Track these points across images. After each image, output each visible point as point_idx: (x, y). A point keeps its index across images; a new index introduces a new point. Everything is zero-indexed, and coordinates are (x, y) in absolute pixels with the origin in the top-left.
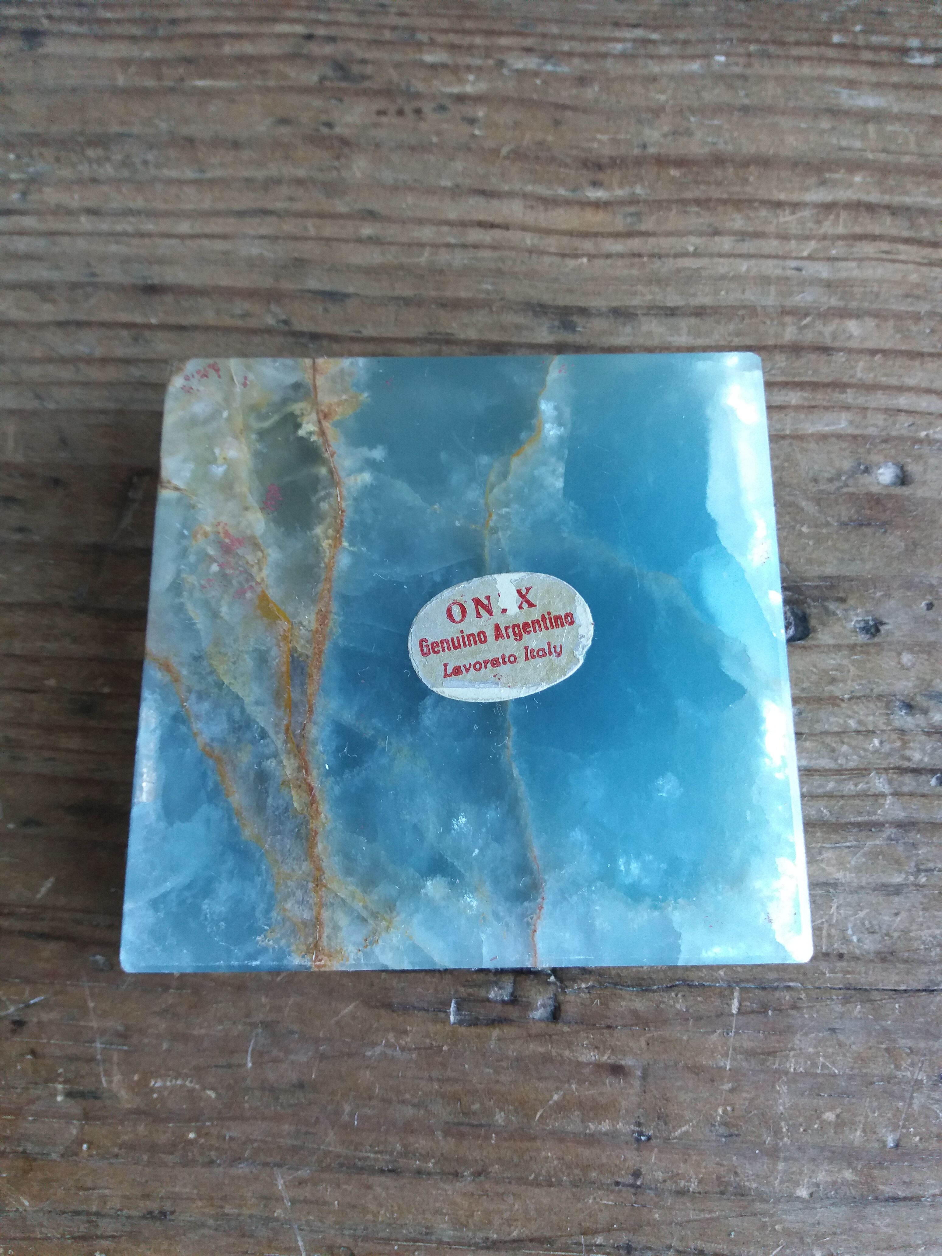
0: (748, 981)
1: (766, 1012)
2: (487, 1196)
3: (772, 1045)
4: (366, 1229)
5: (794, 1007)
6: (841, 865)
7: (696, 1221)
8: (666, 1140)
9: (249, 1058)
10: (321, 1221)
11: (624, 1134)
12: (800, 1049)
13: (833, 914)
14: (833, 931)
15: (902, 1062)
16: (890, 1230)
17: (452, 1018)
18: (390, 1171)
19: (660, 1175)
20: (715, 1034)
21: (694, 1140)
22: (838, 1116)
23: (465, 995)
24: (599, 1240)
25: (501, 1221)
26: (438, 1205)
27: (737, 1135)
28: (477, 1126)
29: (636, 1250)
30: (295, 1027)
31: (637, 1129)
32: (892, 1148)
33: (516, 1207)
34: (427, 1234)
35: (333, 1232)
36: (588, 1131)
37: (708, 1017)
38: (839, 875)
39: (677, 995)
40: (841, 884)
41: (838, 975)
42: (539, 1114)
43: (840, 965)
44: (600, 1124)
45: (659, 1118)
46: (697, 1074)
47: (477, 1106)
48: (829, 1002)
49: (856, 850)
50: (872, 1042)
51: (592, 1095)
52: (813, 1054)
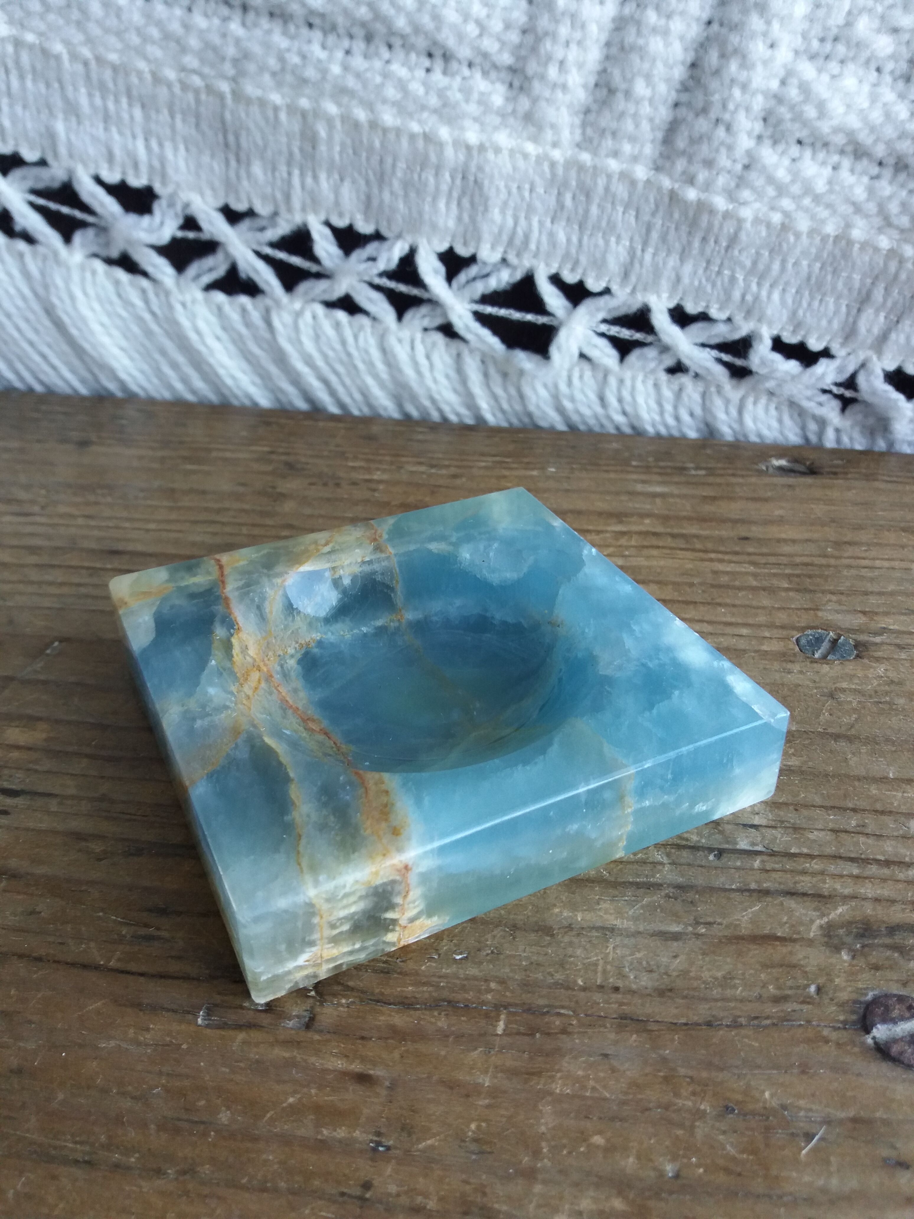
0: (516, 1005)
1: (532, 1035)
2: (188, 1196)
3: (537, 1065)
5: (564, 1032)
6: (619, 914)
8: (407, 1152)
11: (360, 1143)
12: (568, 1071)
13: (609, 953)
14: (609, 967)
15: (682, 1091)
17: (200, 1021)
18: (85, 1162)
19: (393, 1189)
20: (476, 1052)
21: (439, 1154)
22: (608, 1140)
26: (128, 1202)
27: (490, 1153)
28: (196, 1122)
30: (35, 1018)
31: (375, 1138)
32: (670, 1178)
33: (218, 1211)
36: (319, 1137)
37: (471, 1035)
38: (618, 923)
39: (440, 1014)
40: (619, 929)
41: (613, 1005)
42: (268, 1115)
43: (615, 996)
44: (335, 1131)
45: (403, 1129)
46: (451, 1088)
47: (202, 1103)
48: (602, 1029)
49: (634, 903)
50: (648, 1070)
51: (332, 1101)
52: (583, 1077)
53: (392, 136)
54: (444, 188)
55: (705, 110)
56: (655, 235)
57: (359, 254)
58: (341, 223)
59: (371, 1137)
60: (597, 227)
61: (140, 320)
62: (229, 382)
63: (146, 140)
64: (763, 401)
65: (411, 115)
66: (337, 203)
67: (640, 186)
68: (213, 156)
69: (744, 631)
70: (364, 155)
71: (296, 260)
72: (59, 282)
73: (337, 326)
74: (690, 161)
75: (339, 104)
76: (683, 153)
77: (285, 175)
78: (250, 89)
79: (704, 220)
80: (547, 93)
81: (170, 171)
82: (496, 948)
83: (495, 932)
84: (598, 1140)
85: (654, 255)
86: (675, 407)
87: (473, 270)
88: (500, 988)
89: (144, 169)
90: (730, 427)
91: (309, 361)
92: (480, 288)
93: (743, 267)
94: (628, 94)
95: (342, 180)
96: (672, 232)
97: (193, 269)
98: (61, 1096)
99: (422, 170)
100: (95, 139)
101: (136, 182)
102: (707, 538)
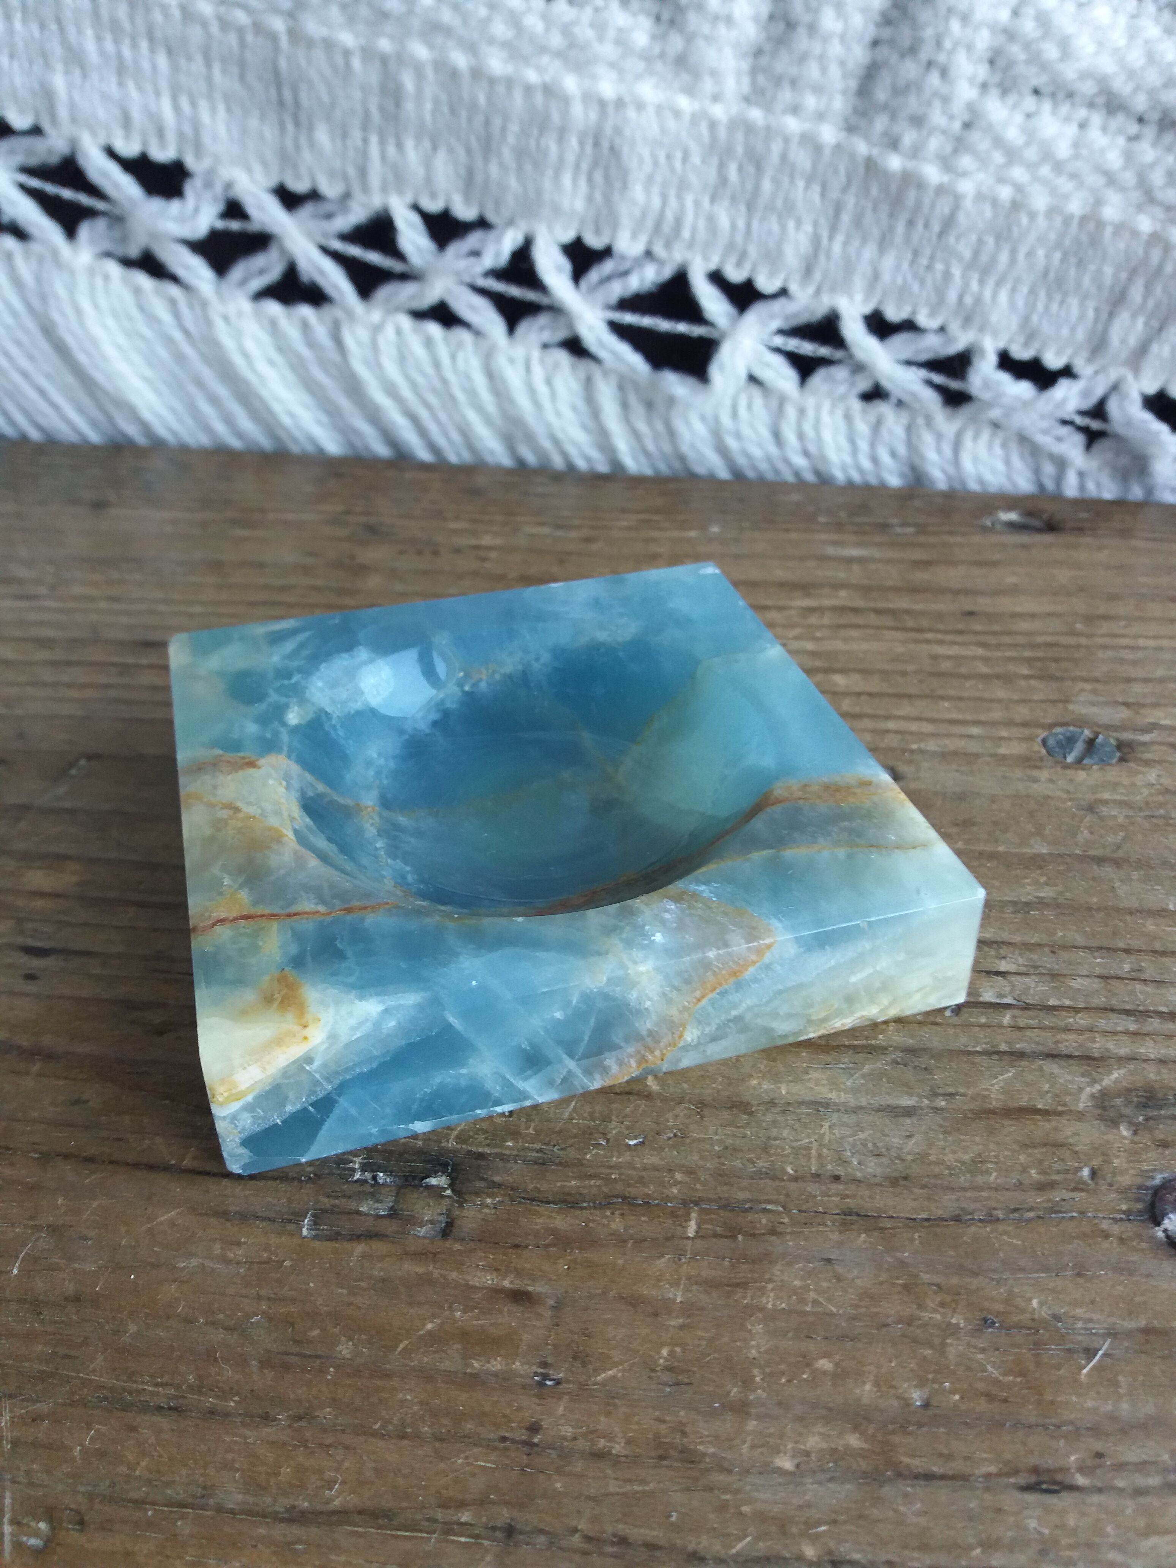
0: (710, 1200)
1: (734, 1237)
2: (306, 1447)
3: (741, 1275)
4: (113, 1485)
5: (773, 1232)
6: (834, 1084)
7: (618, 1494)
8: (583, 1386)
9: (17, 1264)
10: (48, 1472)
11: (521, 1376)
12: (782, 1281)
13: (824, 1134)
14: (825, 1151)
15: (928, 1301)
16: (923, 1521)
17: (305, 1232)
18: (170, 1408)
19: (567, 1431)
20: (663, 1260)
21: (623, 1388)
22: (837, 1365)
23: (328, 1206)
24: (465, 1517)
25: (319, 1483)
26: (229, 1456)
27: (687, 1384)
28: (310, 1356)
29: (521, 1533)
30: (92, 1233)
31: (541, 1370)
32: (918, 1407)
33: (347, 1464)
34: (203, 1496)
35: (60, 1487)
36: (469, 1371)
37: (653, 1239)
38: (833, 1096)
39: (613, 1213)
40: (836, 1104)
41: (833, 1198)
42: (402, 1346)
43: (835, 1187)
44: (489, 1362)
45: (575, 1358)
46: (633, 1305)
47: (316, 1333)
48: (821, 1228)
49: (853, 1072)
50: (883, 1277)
51: (482, 1326)
52: (800, 1288)
53: (501, 89)
54: (570, 158)
55: (913, 50)
56: (846, 218)
57: (457, 248)
58: (433, 206)
59: (535, 1368)
60: (770, 208)
61: (169, 341)
62: (286, 421)
63: (175, 99)
64: (986, 435)
65: (526, 60)
66: (428, 180)
67: (827, 152)
68: (263, 118)
69: (975, 730)
70: (464, 114)
71: (374, 257)
72: (61, 290)
73: (429, 343)
74: (893, 117)
75: (430, 46)
76: (885, 107)
77: (359, 143)
78: (312, 27)
79: (911, 196)
80: (706, 29)
81: (206, 139)
82: (680, 1130)
83: (678, 1111)
84: (824, 1364)
85: (845, 244)
86: (873, 445)
87: (608, 267)
88: (688, 1180)
89: (171, 136)
90: (944, 471)
91: (391, 391)
92: (617, 290)
93: (960, 258)
94: (812, 28)
95: (435, 148)
96: (869, 211)
97: (238, 271)
98: (133, 1328)
99: (541, 134)
100: (105, 97)
101: (162, 154)
102: (922, 613)
